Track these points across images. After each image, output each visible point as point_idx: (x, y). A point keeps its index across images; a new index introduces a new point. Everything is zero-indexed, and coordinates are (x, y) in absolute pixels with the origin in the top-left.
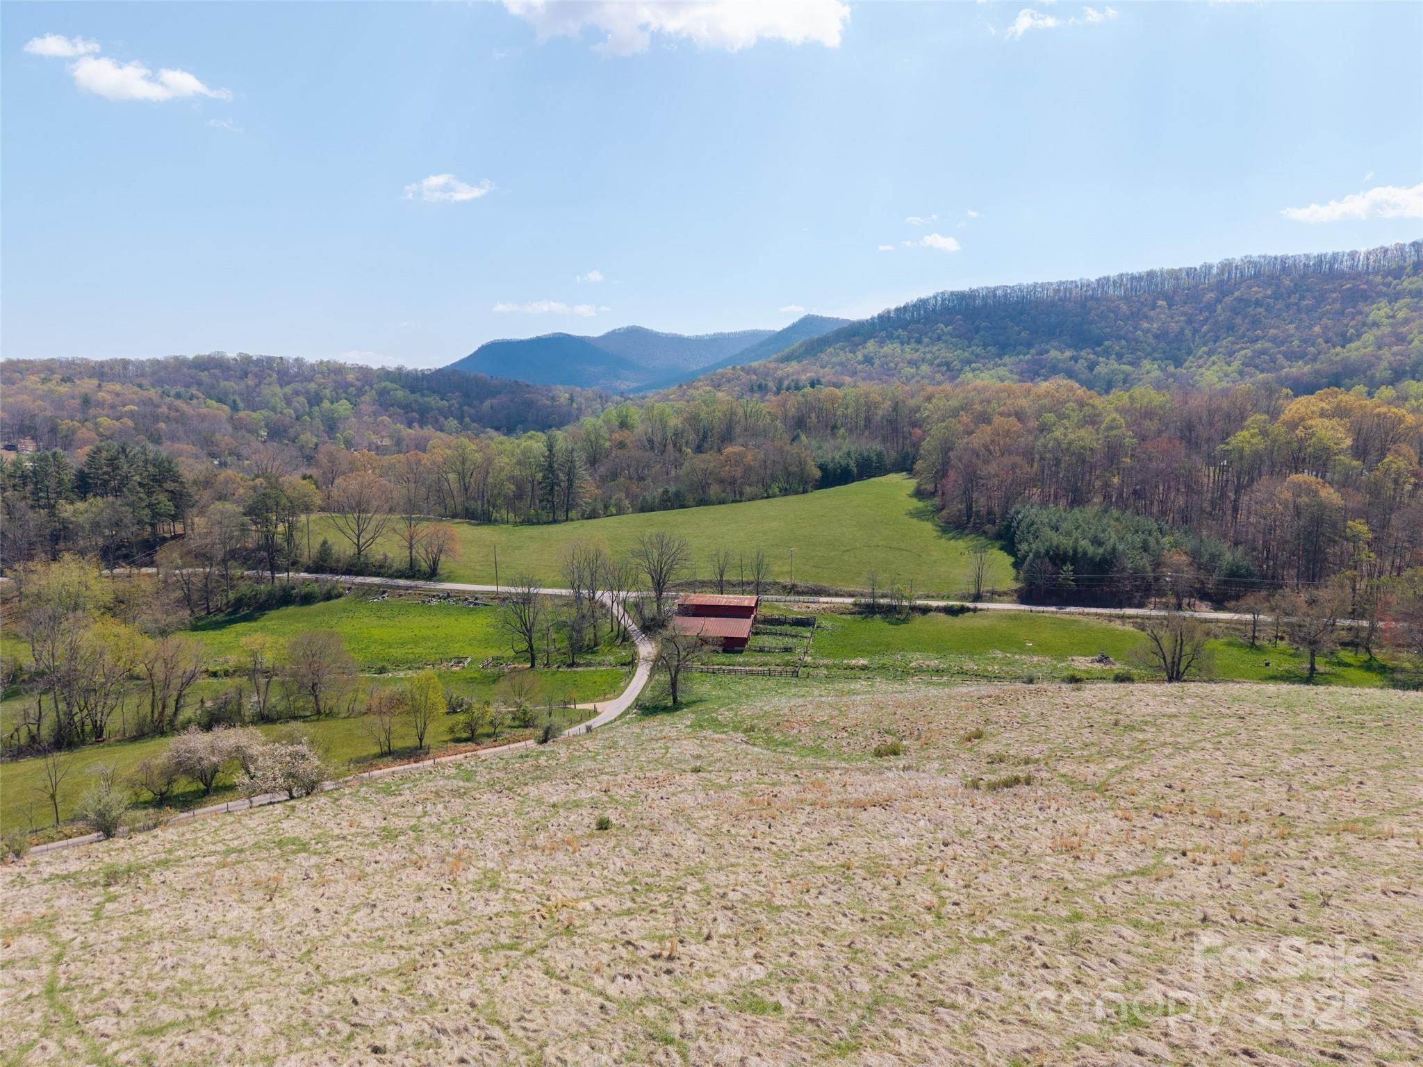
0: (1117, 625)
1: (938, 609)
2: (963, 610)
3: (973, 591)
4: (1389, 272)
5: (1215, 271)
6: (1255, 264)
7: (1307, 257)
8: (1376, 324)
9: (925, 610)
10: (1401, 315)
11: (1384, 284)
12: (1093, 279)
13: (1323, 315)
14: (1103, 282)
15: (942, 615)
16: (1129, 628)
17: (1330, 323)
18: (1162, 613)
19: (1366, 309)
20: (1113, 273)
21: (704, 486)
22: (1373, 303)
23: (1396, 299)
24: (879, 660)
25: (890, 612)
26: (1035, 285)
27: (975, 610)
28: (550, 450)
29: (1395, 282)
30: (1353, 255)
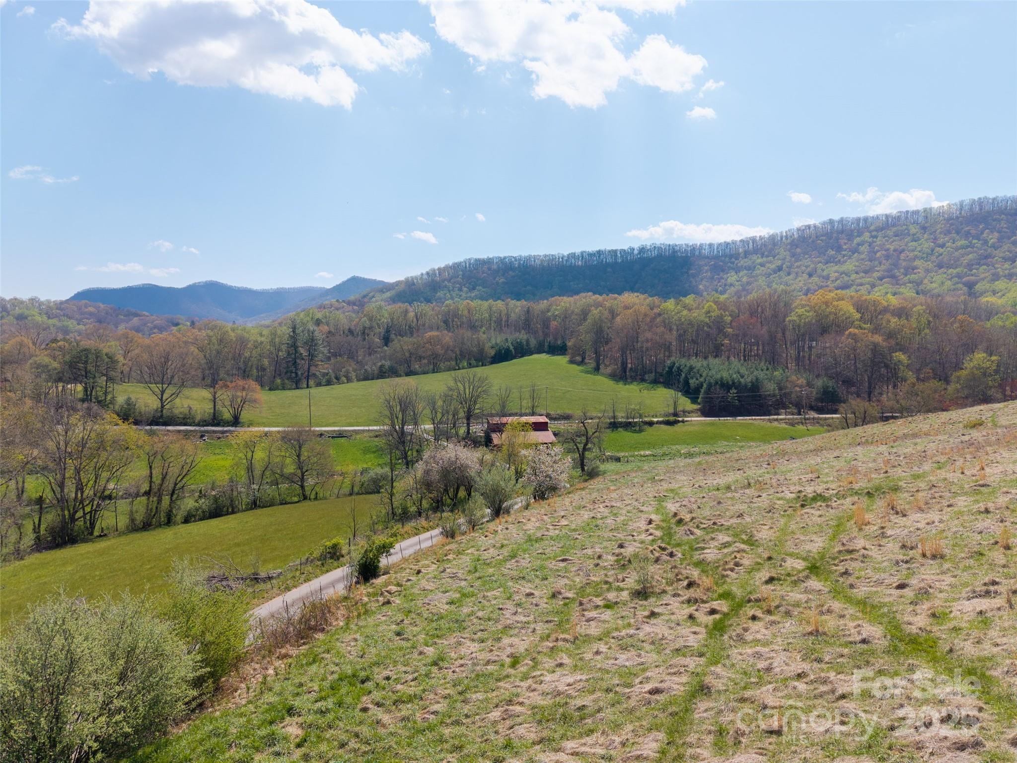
0: (775, 424)
1: (658, 422)
2: (676, 422)
3: (671, 411)
4: (731, 256)
5: (636, 252)
6: (660, 248)
7: (687, 245)
8: (731, 285)
9: (651, 424)
10: (745, 279)
11: (731, 263)
12: (566, 254)
13: (702, 280)
14: (573, 256)
15: (662, 426)
16: (784, 425)
17: (707, 284)
18: (792, 417)
19: (725, 276)
20: (578, 250)
21: (408, 362)
22: (727, 273)
23: (739, 271)
24: (660, 451)
25: (627, 426)
26: (530, 256)
27: (683, 421)
28: (294, 332)
29: (736, 262)
30: (711, 245)
